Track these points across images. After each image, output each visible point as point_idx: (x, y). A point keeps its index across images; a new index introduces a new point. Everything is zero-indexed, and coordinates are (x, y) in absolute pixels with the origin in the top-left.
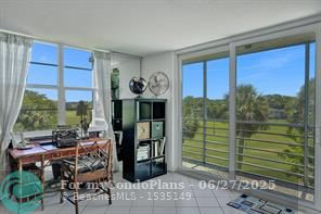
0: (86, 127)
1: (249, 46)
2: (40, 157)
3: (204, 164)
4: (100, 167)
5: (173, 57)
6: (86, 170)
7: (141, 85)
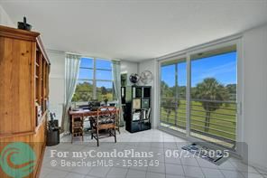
0: (106, 101)
1: (200, 54)
2: (82, 115)
3: (175, 125)
4: (110, 122)
5: (156, 62)
6: (103, 123)
7: (136, 78)
